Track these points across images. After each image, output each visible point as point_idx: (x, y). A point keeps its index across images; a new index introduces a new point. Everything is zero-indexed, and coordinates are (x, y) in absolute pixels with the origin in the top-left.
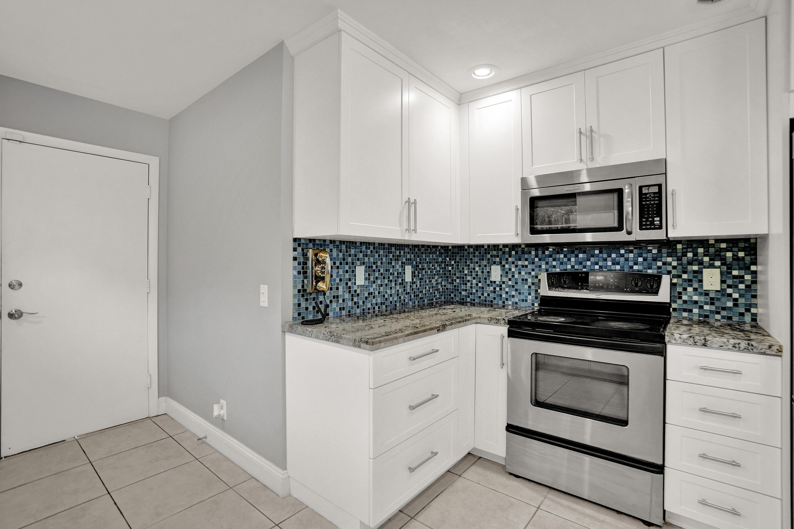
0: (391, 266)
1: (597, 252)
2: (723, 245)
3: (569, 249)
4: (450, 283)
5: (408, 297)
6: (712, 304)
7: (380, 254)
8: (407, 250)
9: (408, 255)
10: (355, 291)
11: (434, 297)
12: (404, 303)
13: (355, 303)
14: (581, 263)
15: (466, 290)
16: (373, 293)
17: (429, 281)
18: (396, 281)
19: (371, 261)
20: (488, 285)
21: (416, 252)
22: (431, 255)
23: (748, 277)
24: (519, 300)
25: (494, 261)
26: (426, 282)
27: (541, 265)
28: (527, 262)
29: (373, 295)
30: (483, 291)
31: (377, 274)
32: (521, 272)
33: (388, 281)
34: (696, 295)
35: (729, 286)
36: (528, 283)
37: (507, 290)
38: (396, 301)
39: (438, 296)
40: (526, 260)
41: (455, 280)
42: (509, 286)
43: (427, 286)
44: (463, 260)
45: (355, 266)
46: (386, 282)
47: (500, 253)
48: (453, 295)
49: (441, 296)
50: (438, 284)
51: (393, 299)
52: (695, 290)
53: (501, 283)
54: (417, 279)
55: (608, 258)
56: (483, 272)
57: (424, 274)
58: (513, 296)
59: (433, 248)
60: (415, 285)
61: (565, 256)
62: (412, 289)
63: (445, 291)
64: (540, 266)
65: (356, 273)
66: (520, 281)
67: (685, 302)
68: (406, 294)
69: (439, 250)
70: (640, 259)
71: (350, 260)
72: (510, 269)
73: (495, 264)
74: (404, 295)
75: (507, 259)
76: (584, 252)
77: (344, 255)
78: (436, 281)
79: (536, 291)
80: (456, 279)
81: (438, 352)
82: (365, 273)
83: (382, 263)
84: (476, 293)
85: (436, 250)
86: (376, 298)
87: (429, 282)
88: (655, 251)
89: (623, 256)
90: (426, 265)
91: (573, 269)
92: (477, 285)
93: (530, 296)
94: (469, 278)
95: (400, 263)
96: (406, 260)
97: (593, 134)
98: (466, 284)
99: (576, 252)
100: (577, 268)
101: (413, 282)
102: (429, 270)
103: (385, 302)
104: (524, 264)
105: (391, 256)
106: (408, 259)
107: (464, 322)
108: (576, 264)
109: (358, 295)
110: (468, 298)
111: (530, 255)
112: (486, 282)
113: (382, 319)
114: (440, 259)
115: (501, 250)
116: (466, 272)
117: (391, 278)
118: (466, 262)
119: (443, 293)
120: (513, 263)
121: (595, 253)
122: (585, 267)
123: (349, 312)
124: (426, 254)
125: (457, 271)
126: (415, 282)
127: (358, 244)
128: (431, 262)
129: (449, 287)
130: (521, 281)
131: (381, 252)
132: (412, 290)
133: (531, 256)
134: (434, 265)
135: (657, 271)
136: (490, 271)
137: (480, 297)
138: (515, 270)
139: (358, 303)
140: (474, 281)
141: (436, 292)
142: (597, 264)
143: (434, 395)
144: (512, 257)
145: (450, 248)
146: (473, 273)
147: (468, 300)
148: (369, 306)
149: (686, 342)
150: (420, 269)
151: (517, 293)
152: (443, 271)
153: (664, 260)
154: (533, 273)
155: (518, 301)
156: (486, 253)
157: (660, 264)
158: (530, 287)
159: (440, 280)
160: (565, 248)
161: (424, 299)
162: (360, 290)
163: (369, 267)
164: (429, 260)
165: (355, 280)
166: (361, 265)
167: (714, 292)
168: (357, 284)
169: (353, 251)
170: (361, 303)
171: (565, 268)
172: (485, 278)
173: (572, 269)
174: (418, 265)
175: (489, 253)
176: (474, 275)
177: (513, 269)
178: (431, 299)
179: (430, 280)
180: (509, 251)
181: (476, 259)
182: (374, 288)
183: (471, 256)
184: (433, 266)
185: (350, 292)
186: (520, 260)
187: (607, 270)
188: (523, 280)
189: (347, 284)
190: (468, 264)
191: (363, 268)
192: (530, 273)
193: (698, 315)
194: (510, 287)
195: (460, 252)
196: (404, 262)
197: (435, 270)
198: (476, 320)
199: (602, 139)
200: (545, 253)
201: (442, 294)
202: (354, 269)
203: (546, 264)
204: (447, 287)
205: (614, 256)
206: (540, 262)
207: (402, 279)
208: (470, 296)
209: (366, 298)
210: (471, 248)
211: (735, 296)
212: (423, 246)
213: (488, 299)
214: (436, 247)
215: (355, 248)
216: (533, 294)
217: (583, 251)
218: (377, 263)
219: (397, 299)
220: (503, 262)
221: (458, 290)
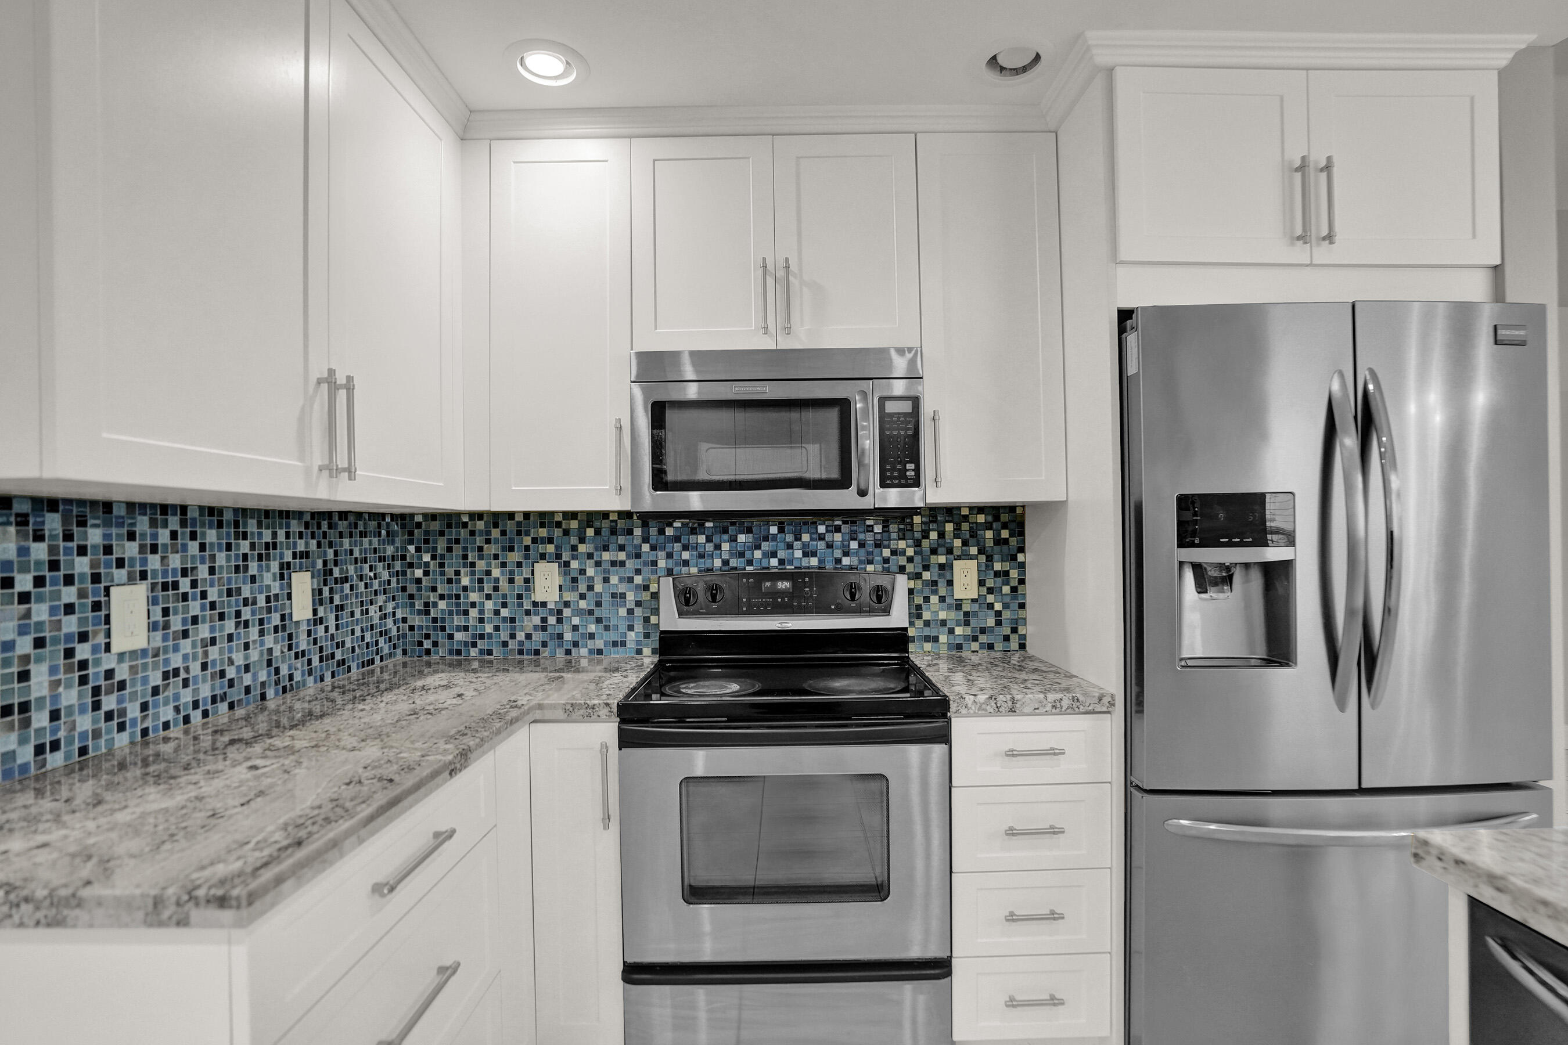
0: (245, 578)
1: (774, 530)
2: (981, 518)
3: (718, 524)
4: (419, 613)
5: (303, 666)
6: (967, 623)
7: (205, 543)
8: (295, 526)
9: (299, 541)
10: (109, 674)
11: (377, 654)
12: (291, 685)
13: (109, 716)
14: (742, 555)
15: (466, 629)
16: (182, 671)
17: (362, 610)
18: (261, 622)
19: (171, 566)
20: (528, 613)
21: (325, 533)
22: (366, 540)
23: (1014, 574)
24: (606, 643)
25: (540, 551)
26: (352, 614)
27: (657, 561)
28: (624, 553)
29: (183, 675)
30: (513, 628)
31: (195, 607)
32: (609, 578)
33: (237, 624)
34: (943, 610)
35: (990, 591)
36: (627, 602)
37: (576, 621)
38: (263, 684)
39: (386, 651)
40: (622, 548)
41: (435, 605)
42: (579, 612)
43: (357, 625)
44: (458, 550)
45: (107, 590)
46: (231, 629)
47: (558, 532)
48: (427, 644)
49: (395, 648)
50: (385, 618)
51: (255, 677)
52: (942, 599)
53: (561, 606)
54: (328, 610)
55: (795, 543)
56: (511, 581)
57: (347, 595)
58: (592, 636)
59: (370, 520)
60: (322, 627)
61: (709, 540)
62: (315, 640)
63: (405, 636)
64: (654, 563)
65: (109, 609)
66: (606, 599)
67: (927, 623)
68: (297, 657)
69: (388, 524)
70: (854, 545)
71: (82, 565)
72: (583, 572)
73: (545, 559)
74: (290, 659)
75: (574, 548)
76: (749, 531)
77: (53, 550)
78: (381, 610)
79: (646, 620)
80: (435, 600)
81: (455, 836)
82: (151, 608)
83: (212, 571)
84: (493, 635)
85: (379, 526)
86: (195, 683)
87: (362, 614)
88: (878, 529)
89: (824, 539)
90: (351, 569)
91: (726, 568)
92: (497, 613)
93: (633, 634)
94: (474, 597)
95: (275, 566)
96: (294, 557)
97: (791, 278)
98: (466, 613)
99: (732, 530)
100: (735, 565)
101: (315, 621)
102: (361, 580)
103: (225, 693)
104: (615, 559)
105: (245, 546)
106: (301, 552)
107: (508, 729)
108: (732, 555)
109: (122, 685)
110: (472, 647)
111: (631, 537)
112: (521, 605)
113: (235, 764)
114: (390, 550)
115: (559, 524)
116: (465, 581)
117: (246, 613)
118: (465, 557)
119: (399, 639)
120: (590, 556)
121: (771, 532)
122: (750, 563)
123: (83, 751)
124: (351, 536)
125: (439, 580)
126: (321, 619)
127: (119, 511)
128: (366, 558)
129: (417, 623)
130: (611, 599)
131: (211, 536)
132: (315, 643)
133: (633, 539)
134: (376, 566)
135: (883, 567)
136: (530, 576)
137: (505, 644)
138: (596, 572)
139: (123, 713)
140: (489, 605)
141: (381, 640)
142: (774, 555)
143: (447, 968)
144: (587, 541)
145: (419, 519)
146: (485, 585)
147: (474, 652)
148: (167, 713)
149: (983, 710)
150: (336, 579)
151: (601, 626)
152: (398, 580)
153: (893, 545)
154: (638, 580)
155: (602, 647)
156: (519, 533)
157: (886, 553)
158: (630, 612)
159: (390, 606)
160: (709, 521)
161: (349, 662)
162: (131, 667)
163: (165, 587)
164: (360, 555)
165: (108, 634)
166: (131, 580)
167: (969, 601)
168: (115, 648)
169: (95, 536)
170: (133, 711)
171: (709, 566)
172: (518, 594)
173: (724, 568)
174: (331, 570)
175: (527, 534)
176: (488, 588)
177: (591, 572)
178: (368, 660)
179: (364, 608)
180: (579, 528)
181: (492, 549)
182: (185, 652)
183: (479, 541)
184: (371, 570)
185: (83, 681)
186: (606, 548)
187: (793, 567)
188: (614, 595)
189: (69, 653)
190: (470, 560)
191: (141, 590)
192: (630, 580)
193: (946, 645)
194: (582, 614)
195: (446, 530)
196: (288, 564)
197: (377, 581)
198: (531, 715)
199: (805, 289)
200: (664, 533)
201: (397, 642)
202: (103, 599)
203: (667, 558)
204: (410, 623)
205: (806, 537)
206: (654, 552)
207: (281, 615)
208: (479, 642)
209: (156, 691)
210: (478, 520)
211: (998, 606)
212: (343, 515)
213: (527, 646)
214: (378, 517)
215: (107, 524)
216: (639, 627)
217: (747, 527)
218: (195, 572)
219: (269, 675)
220: (564, 554)
221: (443, 629)
